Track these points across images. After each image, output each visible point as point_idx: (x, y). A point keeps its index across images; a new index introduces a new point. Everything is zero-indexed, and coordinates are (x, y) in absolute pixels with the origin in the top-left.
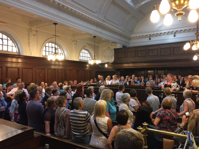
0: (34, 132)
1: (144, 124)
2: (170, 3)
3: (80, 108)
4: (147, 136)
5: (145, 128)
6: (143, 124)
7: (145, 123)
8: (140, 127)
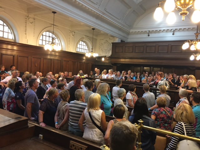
0: (29, 122)
3: (81, 99)
5: (140, 125)
7: (141, 121)
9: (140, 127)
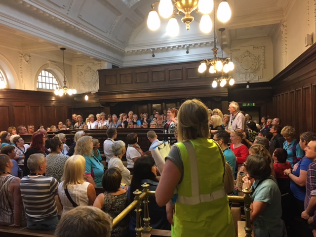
1: (144, 186)
2: (173, 3)
4: (149, 203)
5: (145, 191)
6: (142, 186)
8: (137, 190)
9: (146, 195)
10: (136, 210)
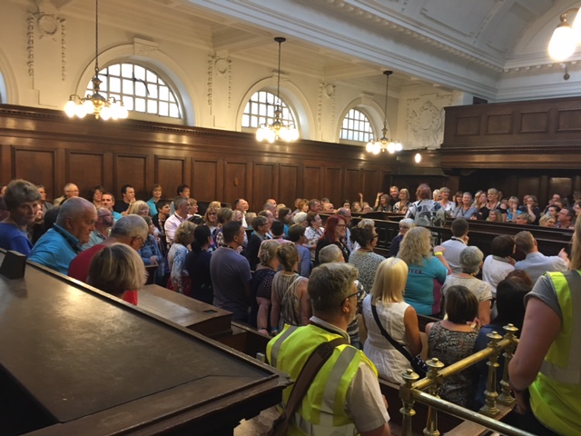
0: (232, 323)
5: (509, 337)
8: (495, 332)
10: (489, 363)
